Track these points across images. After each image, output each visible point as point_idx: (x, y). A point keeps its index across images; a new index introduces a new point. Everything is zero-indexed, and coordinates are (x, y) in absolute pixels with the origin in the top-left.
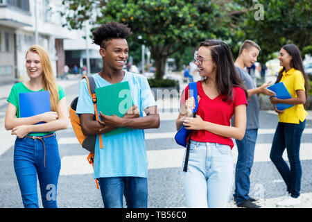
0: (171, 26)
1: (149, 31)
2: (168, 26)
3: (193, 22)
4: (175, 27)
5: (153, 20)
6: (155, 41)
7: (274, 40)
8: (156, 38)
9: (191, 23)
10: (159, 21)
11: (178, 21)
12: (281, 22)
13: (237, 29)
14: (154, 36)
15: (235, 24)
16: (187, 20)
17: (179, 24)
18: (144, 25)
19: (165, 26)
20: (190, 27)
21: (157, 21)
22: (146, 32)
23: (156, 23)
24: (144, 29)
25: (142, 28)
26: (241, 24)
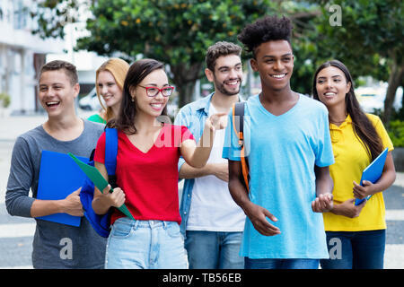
0: (200, 34)
1: (165, 42)
2: (195, 34)
3: (235, 28)
4: (205, 35)
5: (172, 25)
6: (174, 57)
7: (362, 58)
8: (177, 53)
9: (231, 30)
10: (181, 26)
11: (211, 27)
12: (376, 27)
13: (303, 41)
14: (174, 50)
15: (301, 33)
16: (224, 25)
17: (212, 31)
18: (157, 32)
19: (190, 33)
20: (230, 36)
21: (177, 26)
22: (160, 43)
23: (176, 30)
24: (158, 38)
25: (154, 36)
26: (310, 33)
